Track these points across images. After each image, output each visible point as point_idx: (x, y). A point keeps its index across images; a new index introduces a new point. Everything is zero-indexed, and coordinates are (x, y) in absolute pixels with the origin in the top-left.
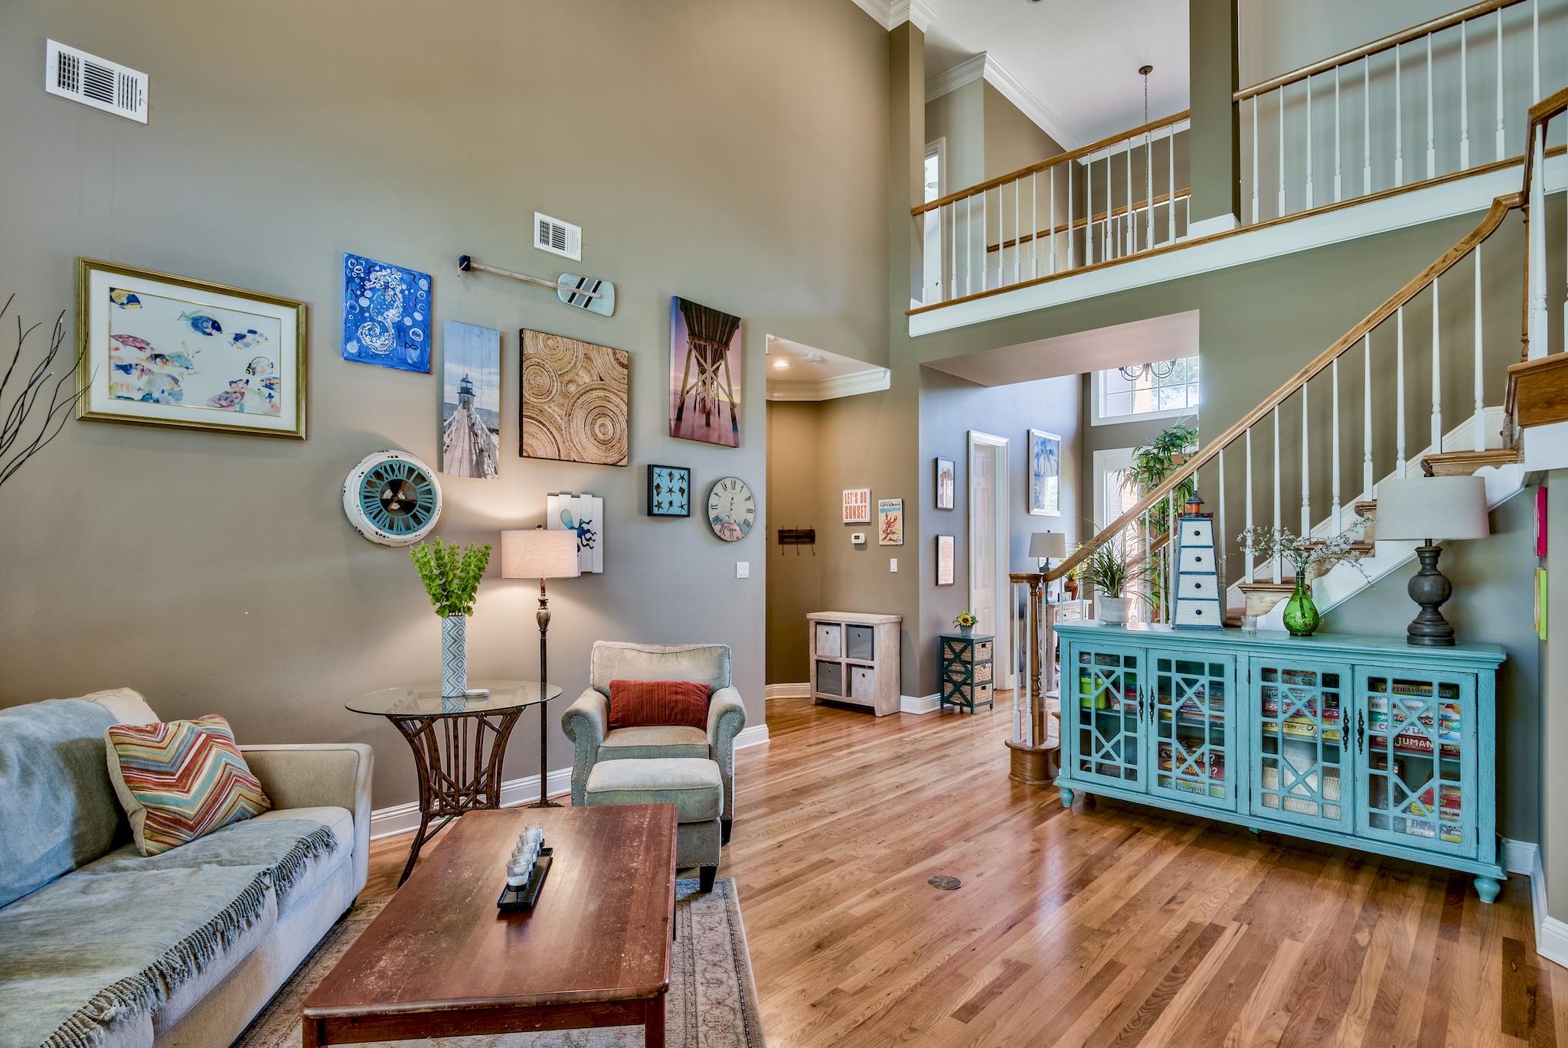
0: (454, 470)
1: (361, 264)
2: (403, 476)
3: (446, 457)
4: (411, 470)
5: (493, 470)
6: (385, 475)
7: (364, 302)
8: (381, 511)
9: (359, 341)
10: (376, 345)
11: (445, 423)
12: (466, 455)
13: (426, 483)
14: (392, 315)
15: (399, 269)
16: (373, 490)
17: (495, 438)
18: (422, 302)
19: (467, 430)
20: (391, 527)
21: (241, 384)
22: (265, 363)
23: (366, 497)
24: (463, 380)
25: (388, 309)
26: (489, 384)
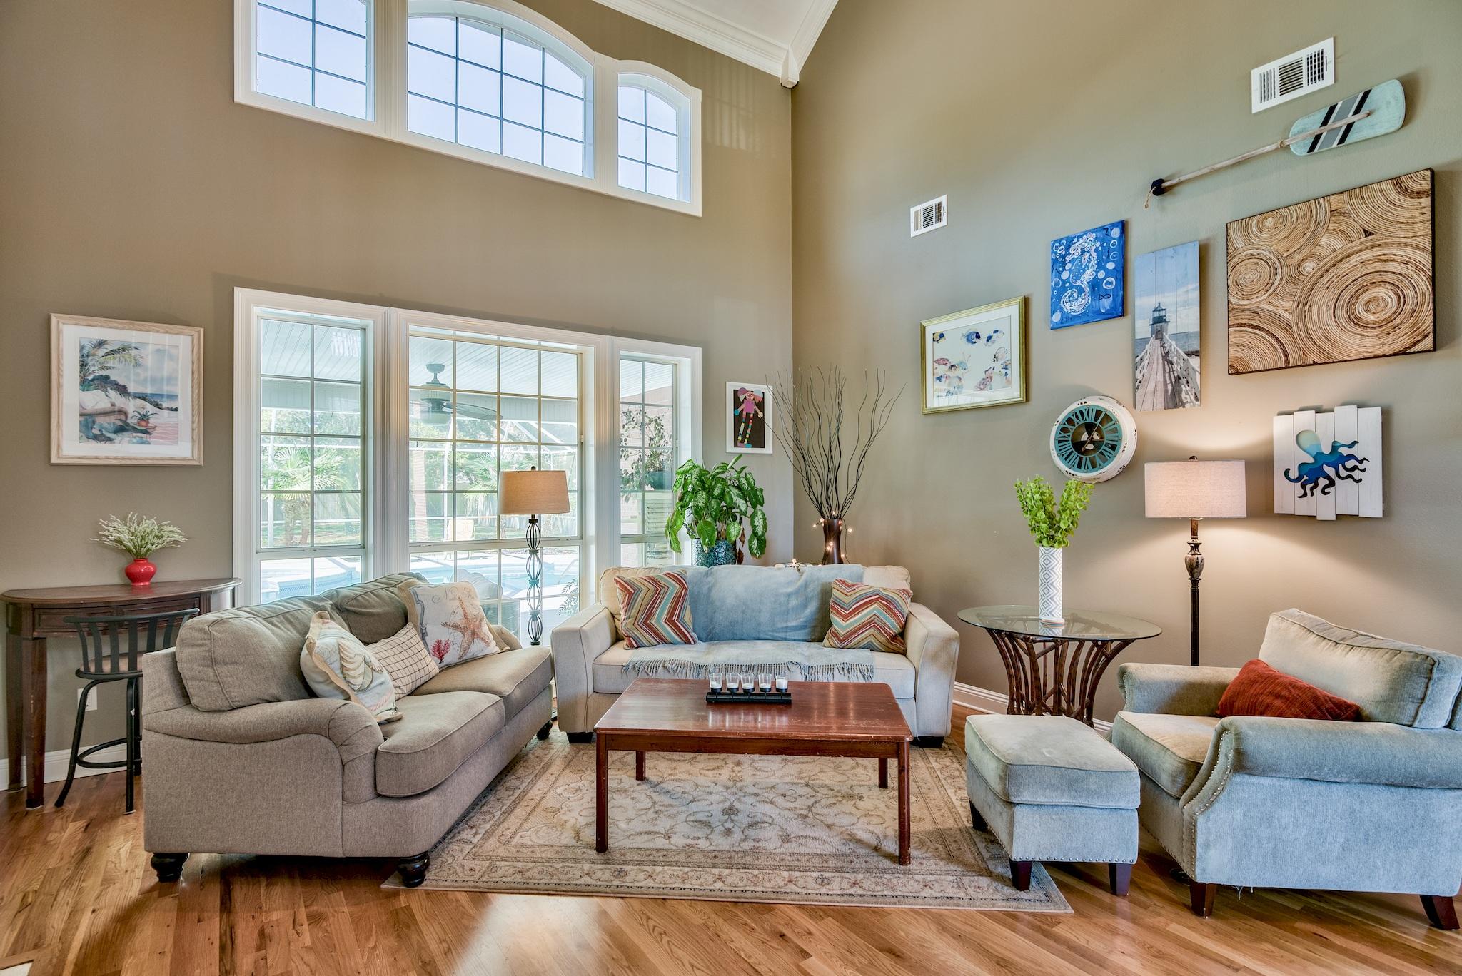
0: (1147, 405)
1: (1063, 244)
2: (1091, 419)
3: (1139, 393)
4: (1098, 413)
5: (1193, 397)
6: (1076, 420)
7: (1065, 275)
8: (1072, 452)
9: (1061, 309)
10: (1075, 308)
11: (1137, 360)
12: (1161, 386)
13: (1112, 422)
14: (1088, 275)
15: (1092, 231)
16: (1066, 435)
17: (1195, 362)
18: (1114, 250)
19: (1160, 360)
20: (1079, 466)
21: (990, 371)
22: (1002, 351)
23: (1060, 442)
24: (1156, 310)
25: (1084, 273)
26: (1186, 304)
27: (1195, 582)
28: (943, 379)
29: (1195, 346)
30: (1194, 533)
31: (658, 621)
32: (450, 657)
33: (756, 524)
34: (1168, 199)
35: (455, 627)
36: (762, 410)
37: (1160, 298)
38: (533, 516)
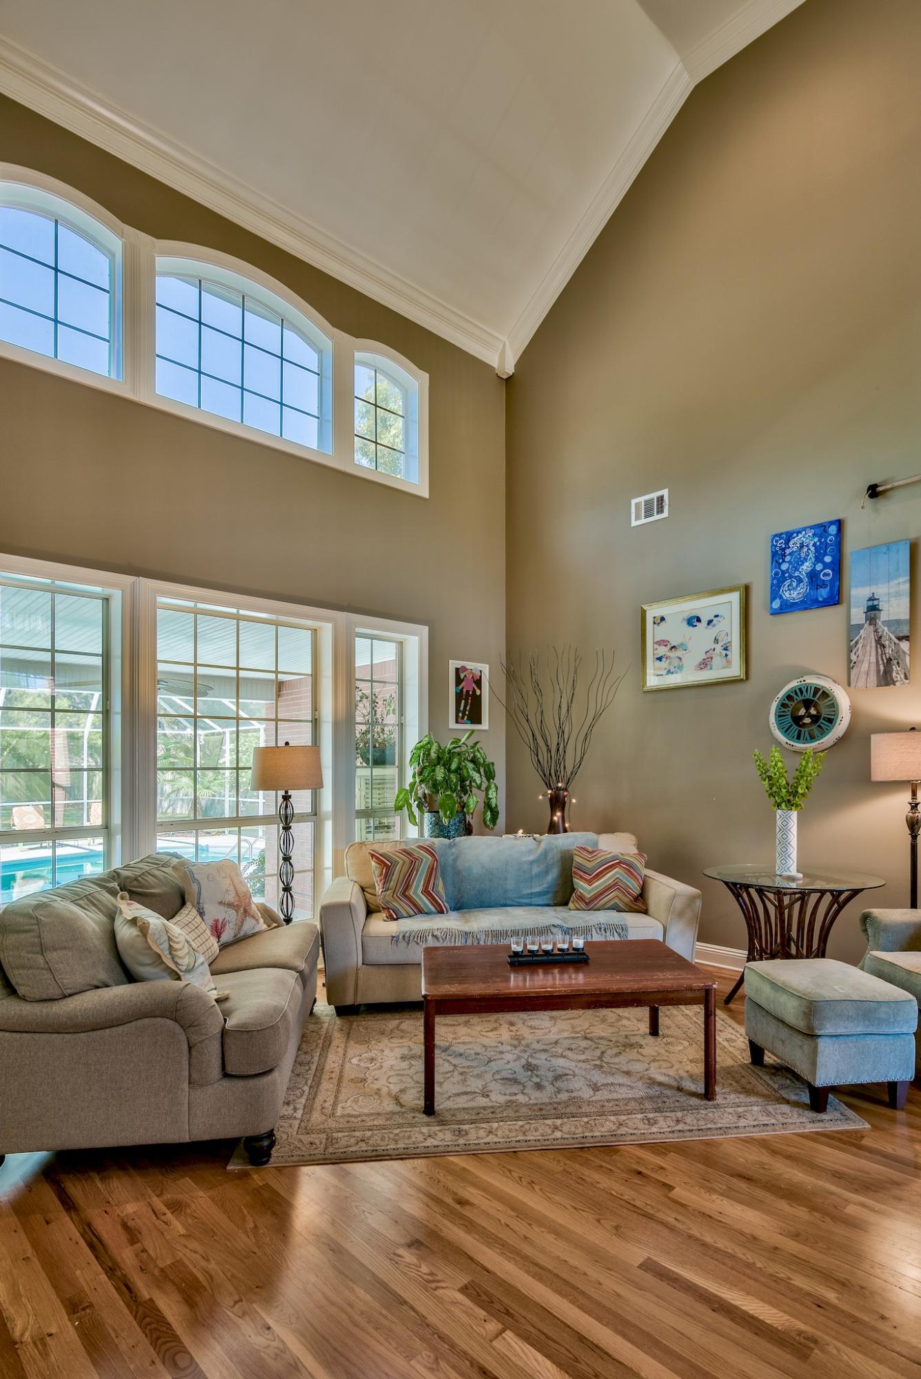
0: (861, 683)
1: (783, 538)
2: (809, 696)
3: (853, 672)
4: (817, 690)
5: (902, 676)
6: (795, 697)
7: (784, 567)
8: (791, 725)
9: (781, 597)
10: (793, 596)
11: (852, 643)
12: (873, 667)
13: (829, 699)
14: (806, 567)
15: (811, 527)
16: (786, 710)
17: (905, 646)
18: (831, 545)
19: (874, 644)
20: (798, 738)
21: (711, 652)
22: (724, 633)
23: (780, 716)
24: (870, 599)
25: (802, 564)
26: (898, 595)
27: (914, 837)
28: (664, 660)
29: (905, 631)
30: (914, 794)
31: (415, 893)
32: (227, 936)
33: (490, 796)
34: (881, 502)
35: (230, 905)
36: (480, 688)
37: (874, 589)
38: (286, 792)
